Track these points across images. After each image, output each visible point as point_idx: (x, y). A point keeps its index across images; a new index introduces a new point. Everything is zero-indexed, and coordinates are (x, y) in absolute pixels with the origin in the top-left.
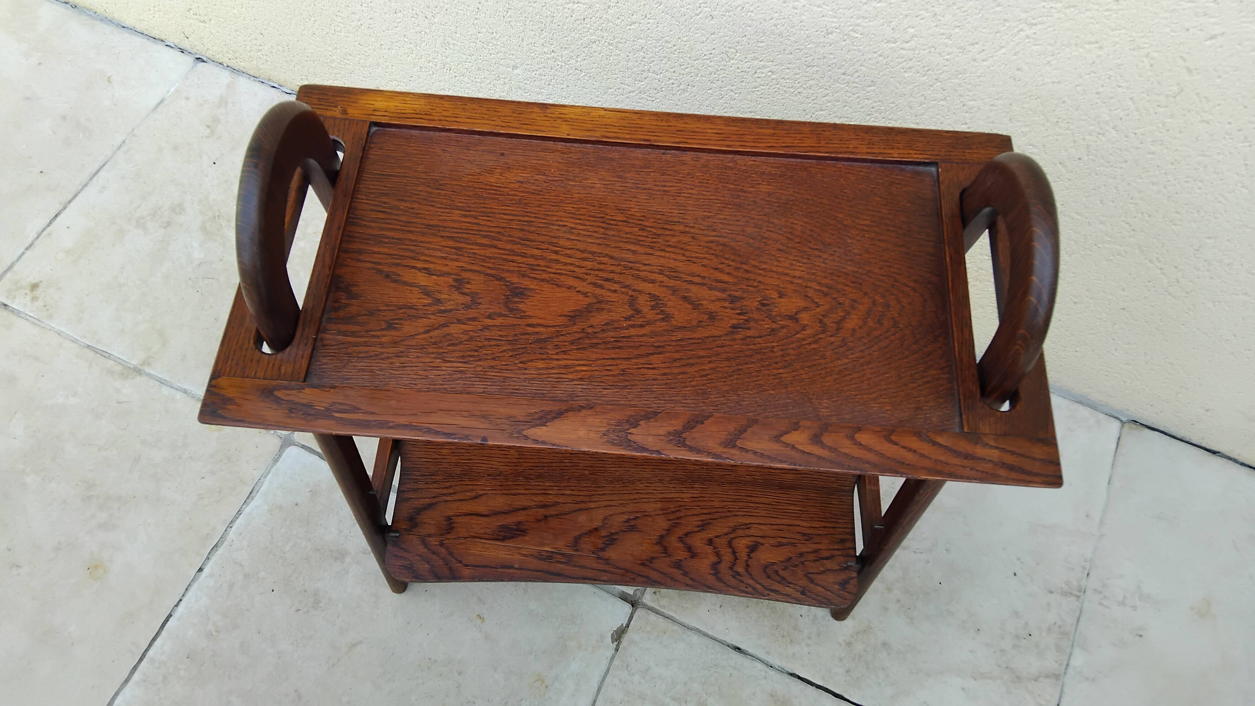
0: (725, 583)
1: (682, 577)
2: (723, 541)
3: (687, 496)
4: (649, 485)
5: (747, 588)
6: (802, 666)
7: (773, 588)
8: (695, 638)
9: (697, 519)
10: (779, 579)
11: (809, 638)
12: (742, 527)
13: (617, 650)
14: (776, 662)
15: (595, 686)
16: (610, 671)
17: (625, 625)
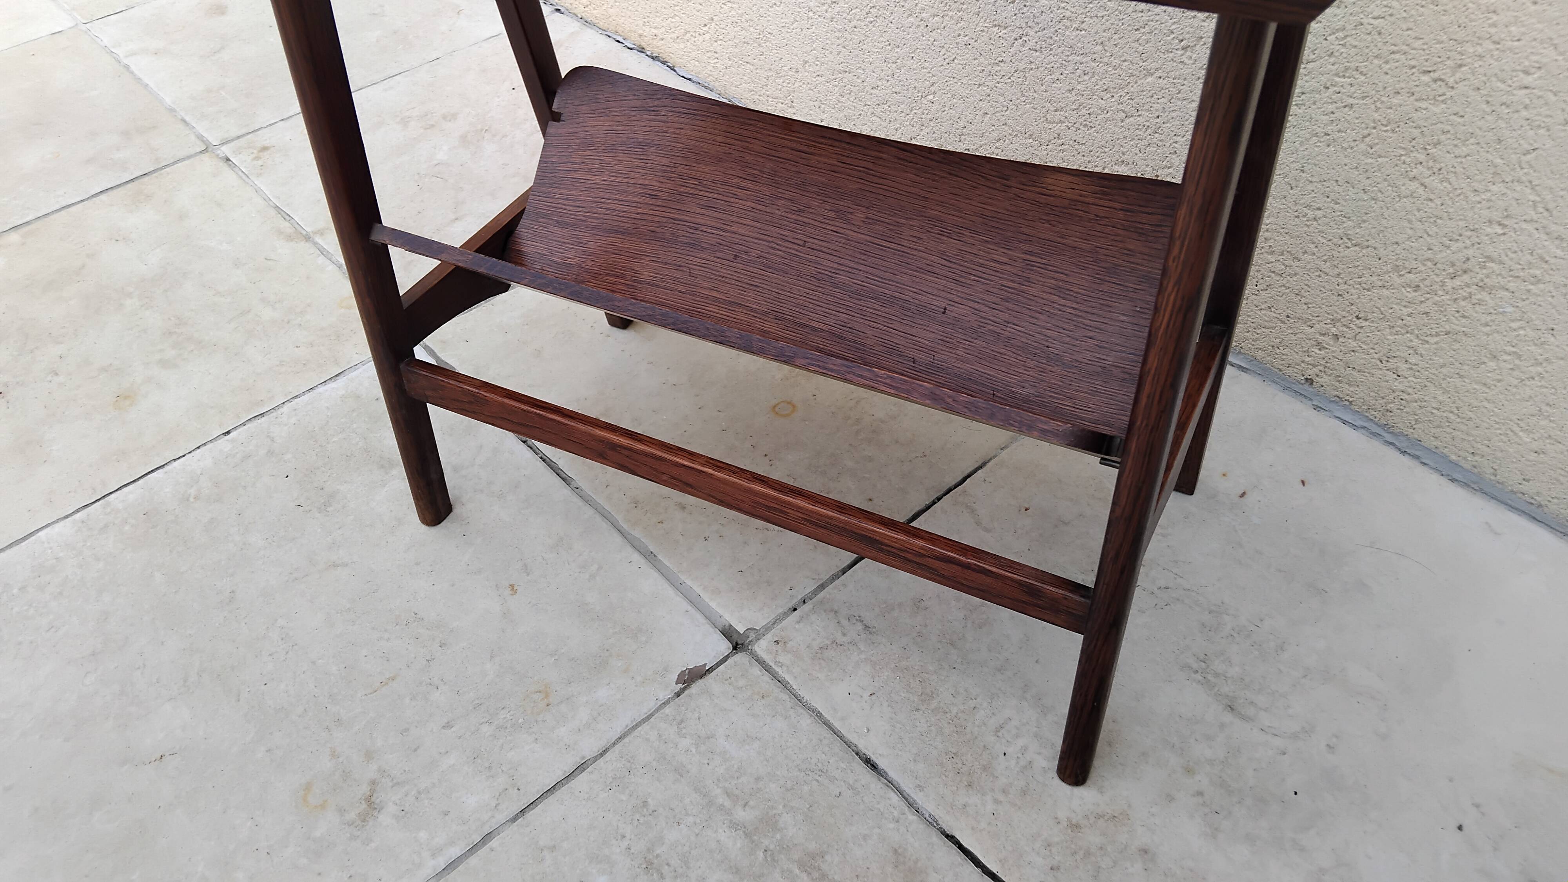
6: (973, 829)
8: (806, 721)
11: (1004, 792)
13: (678, 695)
14: (929, 806)
15: (619, 730)
16: (652, 720)
17: (707, 668)
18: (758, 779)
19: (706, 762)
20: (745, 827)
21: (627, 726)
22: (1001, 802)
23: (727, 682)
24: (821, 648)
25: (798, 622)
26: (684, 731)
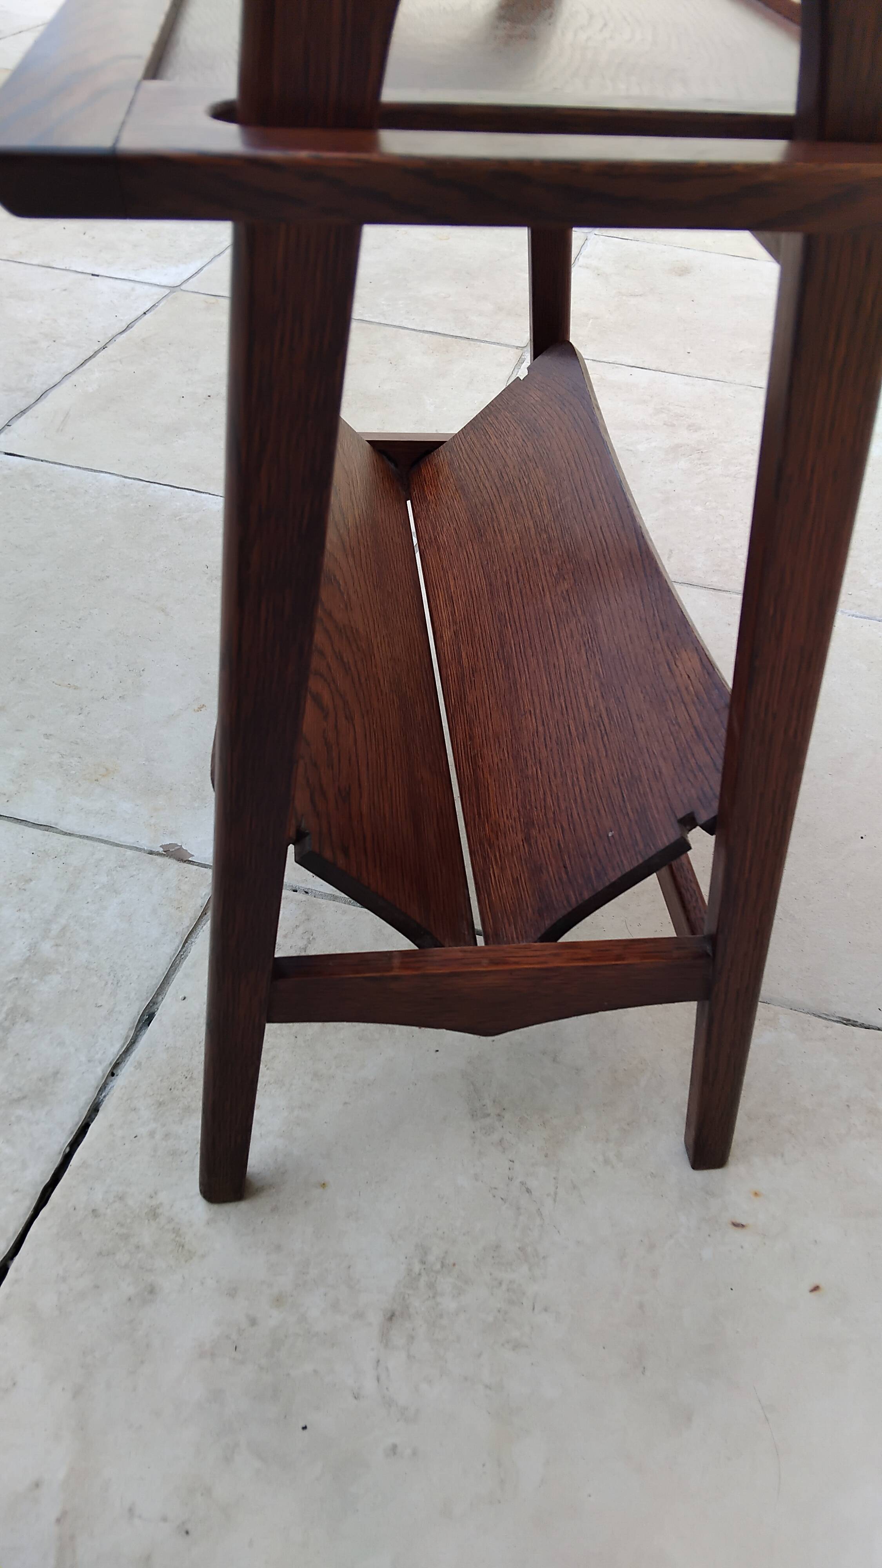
13: (151, 853)
16: (116, 848)
17: (190, 859)
18: (88, 942)
20: (34, 955)
21: (101, 836)
22: (153, 1137)
23: (180, 878)
26: (114, 873)
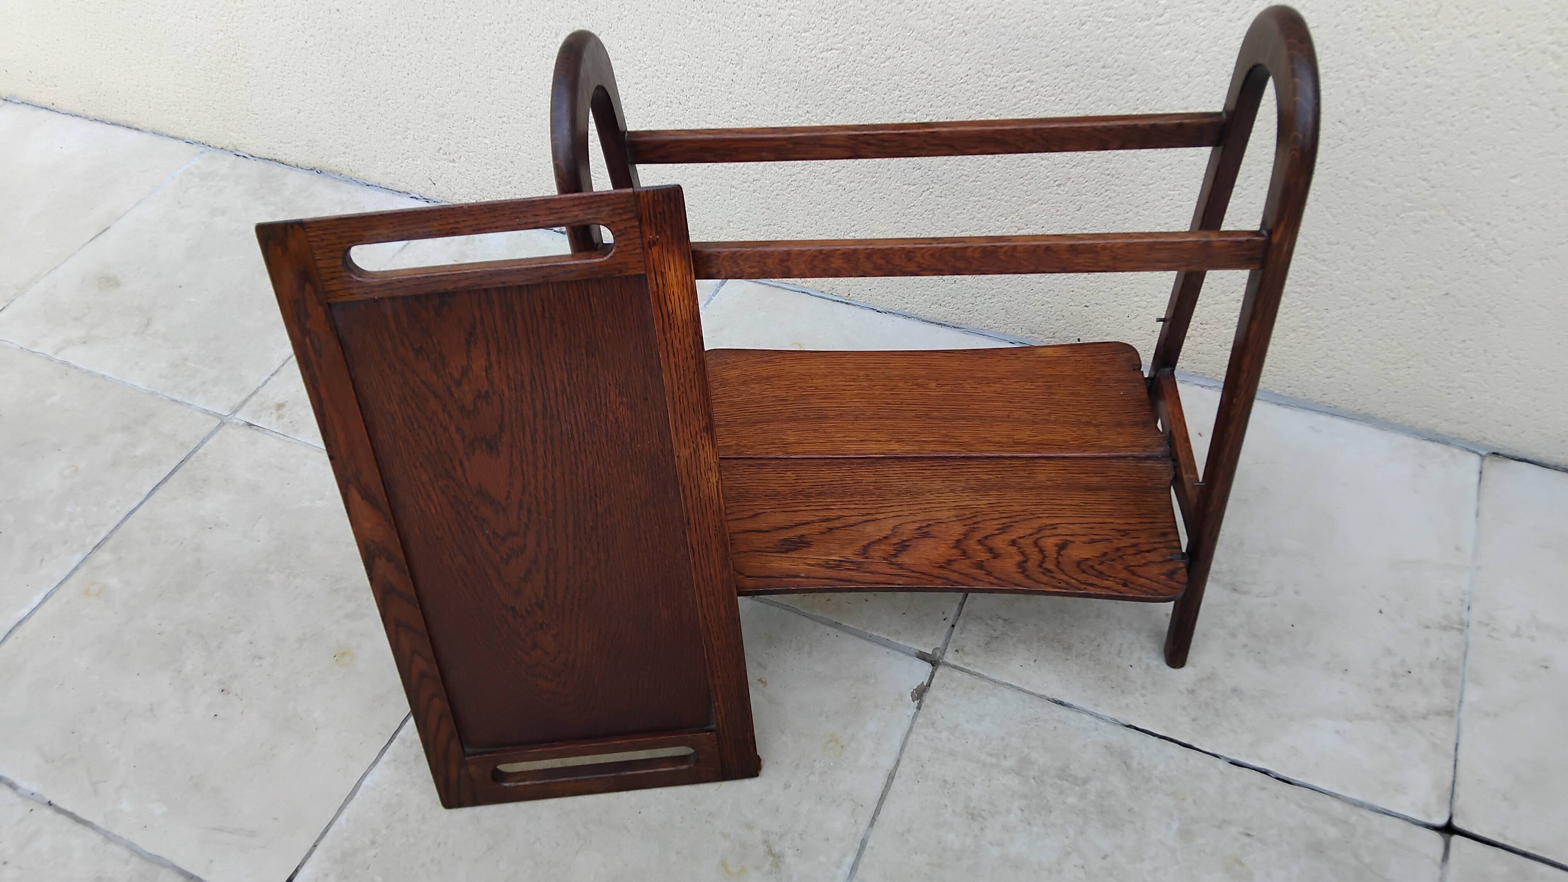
0: (1034, 580)
1: (985, 577)
2: (1029, 541)
3: (982, 502)
4: (940, 495)
5: (1060, 583)
6: (1139, 716)
7: (1090, 582)
8: (1008, 693)
9: (996, 522)
10: (1096, 573)
11: (1143, 688)
12: (1047, 527)
13: (919, 708)
14: (1108, 714)
15: (898, 745)
16: (914, 729)
17: (925, 684)
18: (1003, 739)
19: (965, 741)
20: (1013, 770)
21: (901, 741)
22: (1145, 695)
23: (944, 688)
24: (986, 644)
25: (961, 633)
26: (939, 729)
